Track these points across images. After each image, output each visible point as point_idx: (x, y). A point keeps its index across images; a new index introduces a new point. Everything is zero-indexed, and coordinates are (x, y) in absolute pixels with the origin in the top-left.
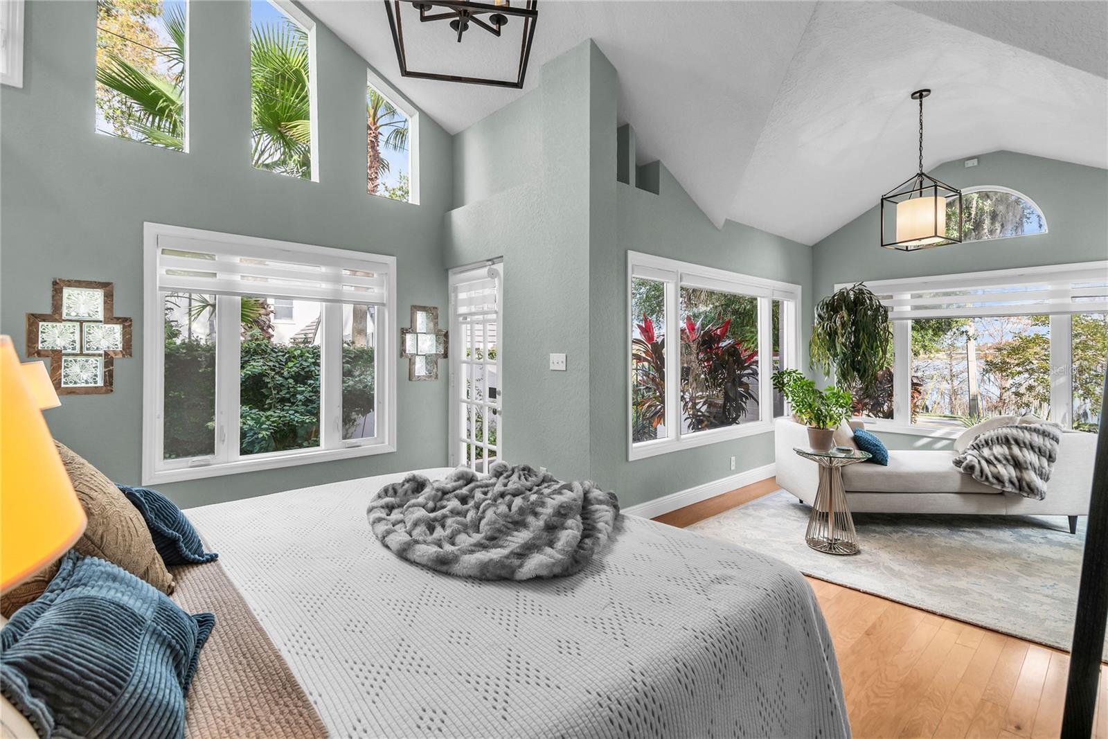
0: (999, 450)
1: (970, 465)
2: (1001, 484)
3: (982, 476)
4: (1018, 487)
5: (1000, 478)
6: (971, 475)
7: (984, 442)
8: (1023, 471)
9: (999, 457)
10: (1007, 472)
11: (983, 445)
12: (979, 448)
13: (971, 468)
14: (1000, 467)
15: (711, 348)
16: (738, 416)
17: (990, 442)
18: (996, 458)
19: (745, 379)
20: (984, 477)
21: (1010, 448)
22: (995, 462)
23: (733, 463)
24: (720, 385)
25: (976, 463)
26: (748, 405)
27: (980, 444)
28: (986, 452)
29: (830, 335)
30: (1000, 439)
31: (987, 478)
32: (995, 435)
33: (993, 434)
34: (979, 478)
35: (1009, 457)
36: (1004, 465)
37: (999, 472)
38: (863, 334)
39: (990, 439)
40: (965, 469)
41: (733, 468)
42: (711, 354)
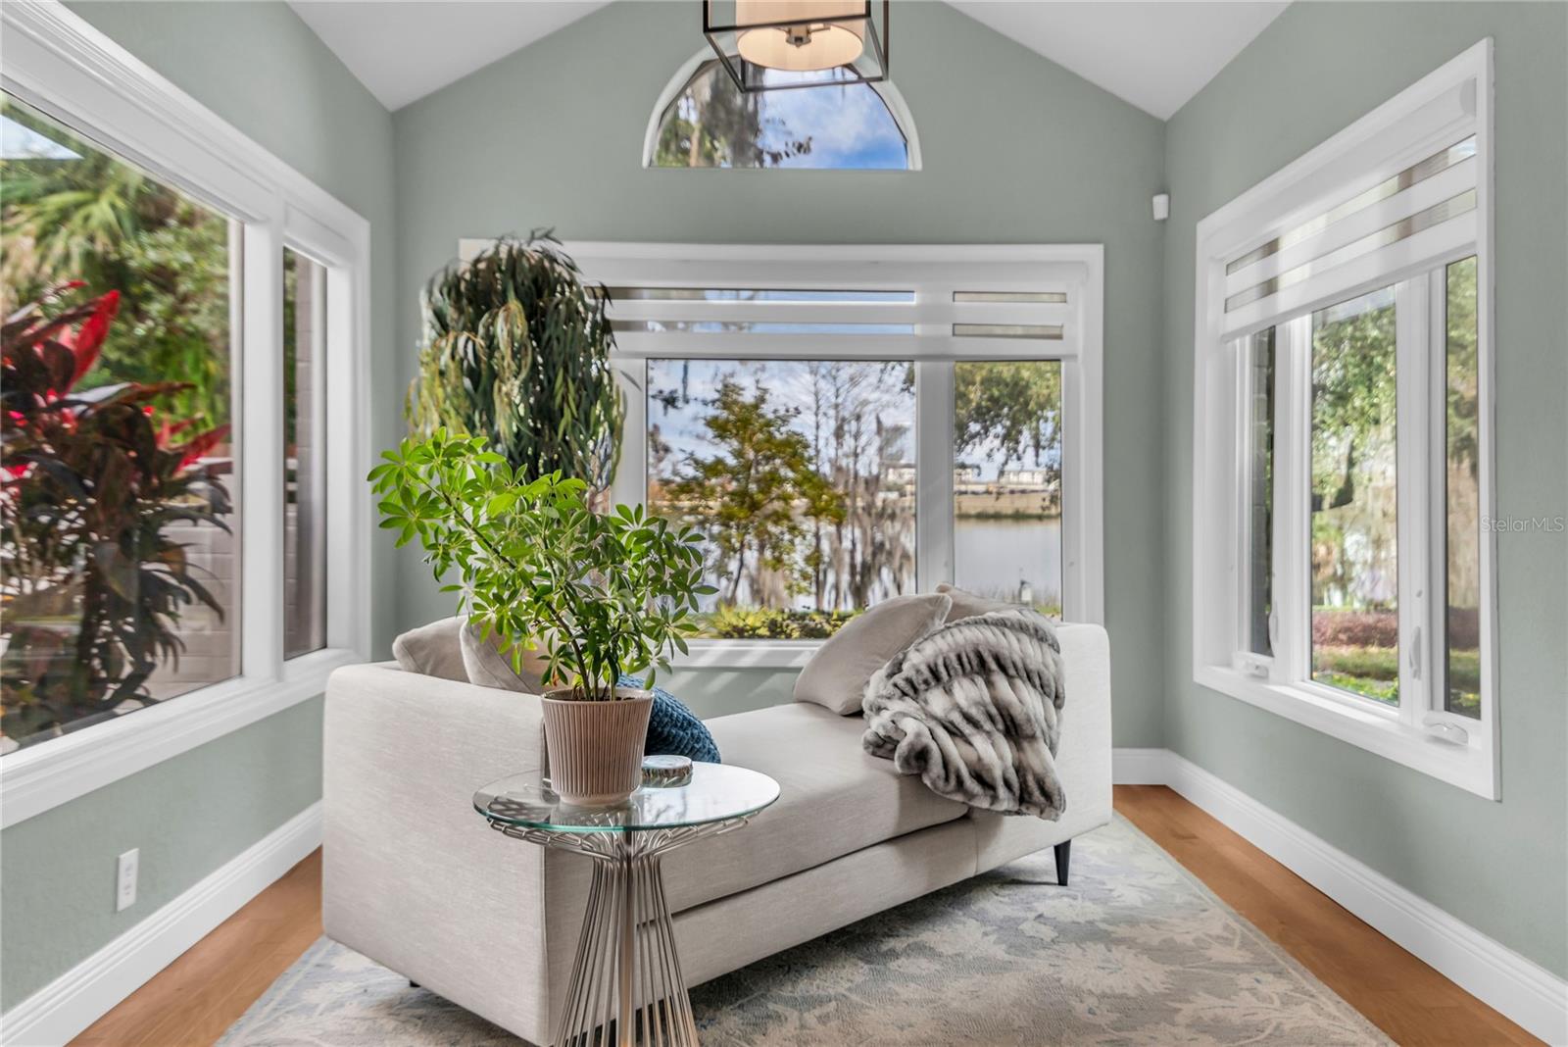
0: (968, 693)
1: (918, 747)
2: (992, 792)
3: (947, 779)
4: (1018, 793)
5: (985, 775)
6: (919, 776)
7: (927, 674)
8: (1026, 745)
9: (974, 712)
10: (994, 752)
11: (926, 682)
12: (916, 690)
13: (919, 757)
14: (980, 742)
15: (29, 407)
16: (143, 672)
17: (942, 669)
18: (968, 719)
19: (172, 531)
20: (953, 782)
21: (989, 684)
22: (967, 729)
23: (128, 879)
24: (67, 556)
25: (927, 740)
26: (187, 622)
27: (918, 680)
28: (937, 702)
29: (474, 374)
30: (965, 659)
31: (960, 782)
32: (951, 649)
33: (945, 648)
34: (941, 783)
35: (994, 711)
36: (988, 733)
37: (980, 759)
38: (565, 380)
39: (940, 662)
40: (906, 761)
41: (126, 899)
42: (30, 436)
